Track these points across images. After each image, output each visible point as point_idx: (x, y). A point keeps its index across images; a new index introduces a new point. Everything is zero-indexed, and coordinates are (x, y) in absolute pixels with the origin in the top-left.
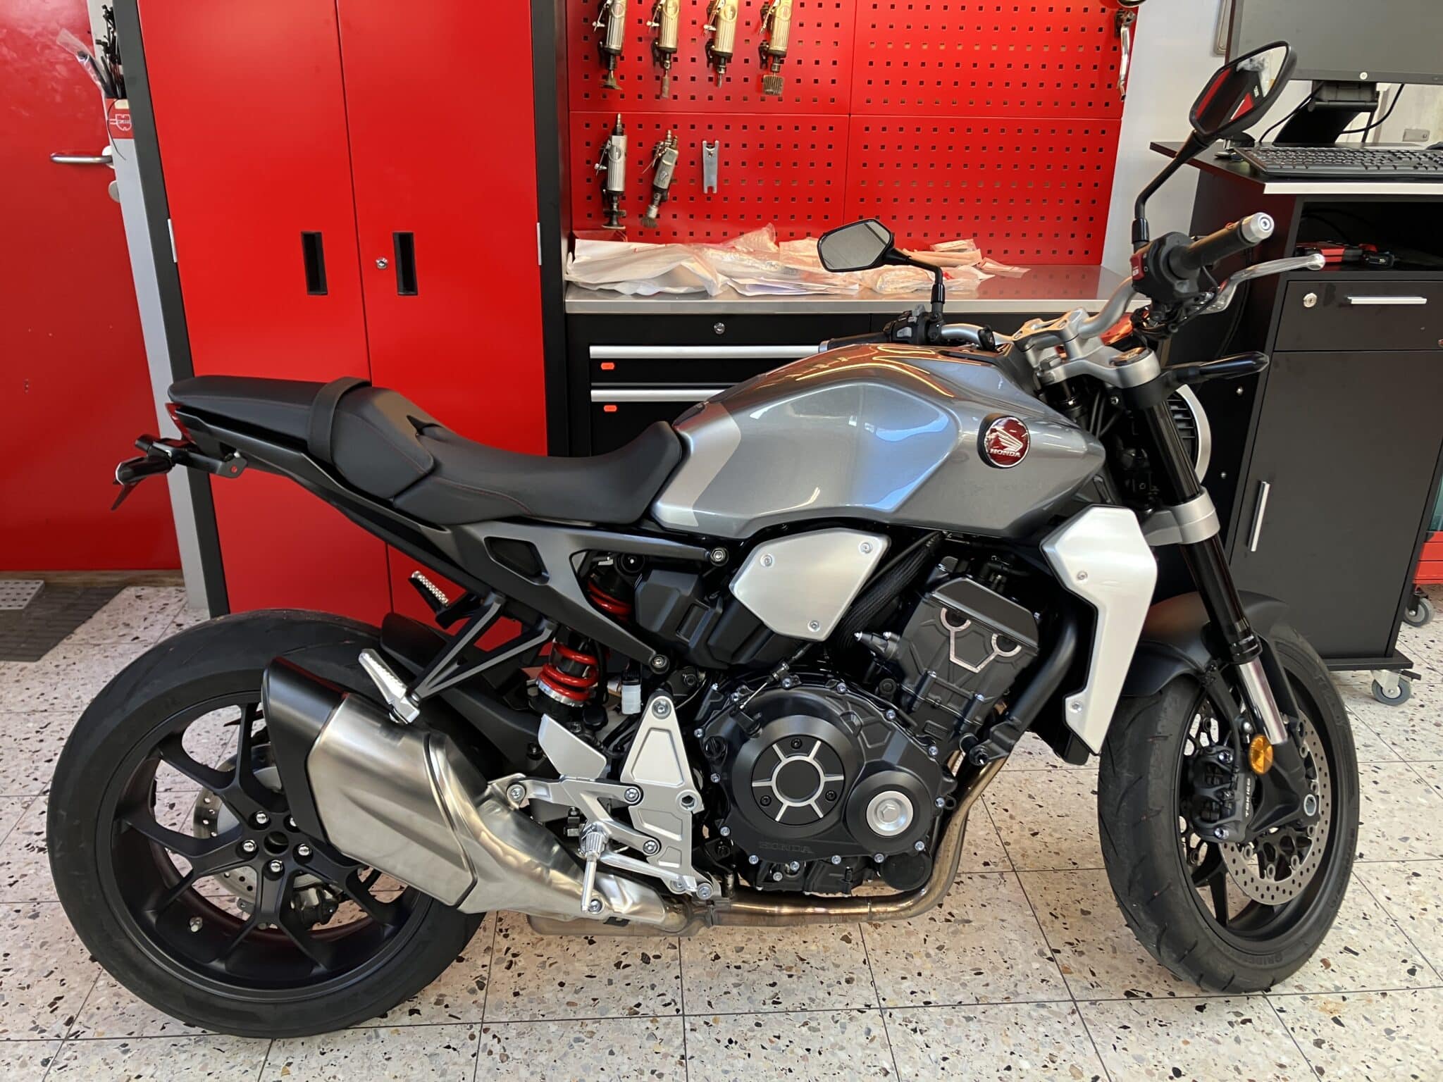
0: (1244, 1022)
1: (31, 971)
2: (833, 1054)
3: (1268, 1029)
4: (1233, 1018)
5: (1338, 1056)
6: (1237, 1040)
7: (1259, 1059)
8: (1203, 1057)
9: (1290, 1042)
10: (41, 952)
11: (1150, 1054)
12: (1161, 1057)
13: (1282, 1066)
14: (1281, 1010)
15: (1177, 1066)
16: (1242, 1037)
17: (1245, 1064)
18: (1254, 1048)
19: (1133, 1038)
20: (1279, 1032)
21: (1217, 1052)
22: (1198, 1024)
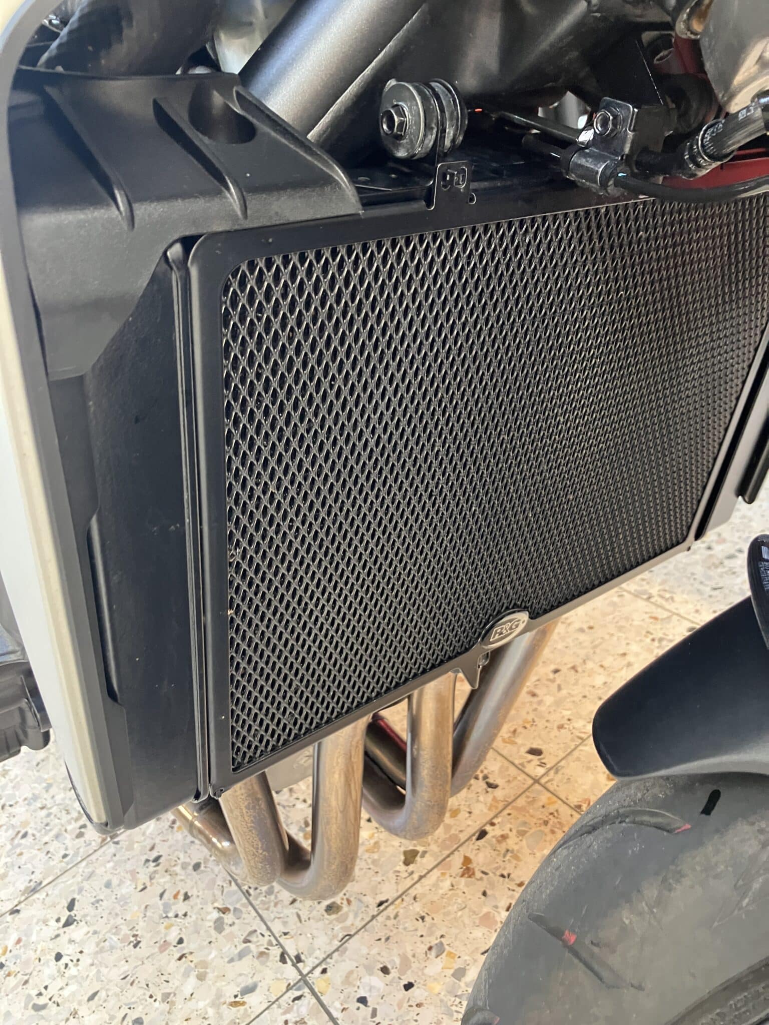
2: (186, 975)
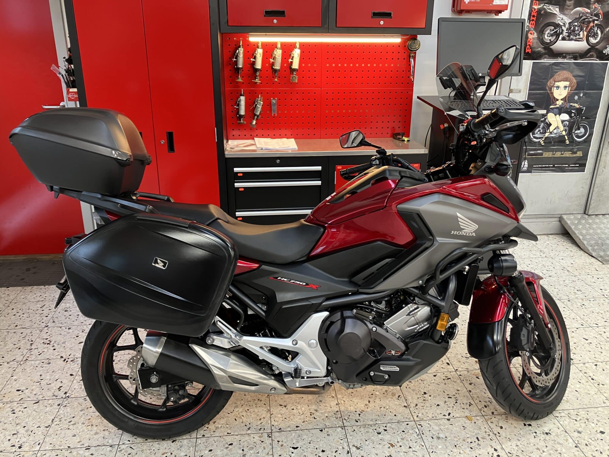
0: (448, 379)
1: (50, 380)
3: (455, 380)
4: (445, 378)
5: (476, 387)
6: (445, 384)
7: (451, 389)
8: (433, 388)
9: (461, 384)
10: (52, 374)
11: (417, 389)
12: (420, 389)
13: (458, 390)
14: (460, 375)
15: (425, 391)
16: (447, 383)
17: (446, 390)
18: (450, 386)
19: (413, 385)
20: (459, 381)
21: (438, 387)
22: (433, 380)
